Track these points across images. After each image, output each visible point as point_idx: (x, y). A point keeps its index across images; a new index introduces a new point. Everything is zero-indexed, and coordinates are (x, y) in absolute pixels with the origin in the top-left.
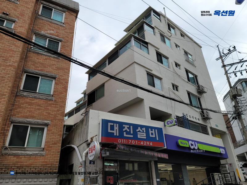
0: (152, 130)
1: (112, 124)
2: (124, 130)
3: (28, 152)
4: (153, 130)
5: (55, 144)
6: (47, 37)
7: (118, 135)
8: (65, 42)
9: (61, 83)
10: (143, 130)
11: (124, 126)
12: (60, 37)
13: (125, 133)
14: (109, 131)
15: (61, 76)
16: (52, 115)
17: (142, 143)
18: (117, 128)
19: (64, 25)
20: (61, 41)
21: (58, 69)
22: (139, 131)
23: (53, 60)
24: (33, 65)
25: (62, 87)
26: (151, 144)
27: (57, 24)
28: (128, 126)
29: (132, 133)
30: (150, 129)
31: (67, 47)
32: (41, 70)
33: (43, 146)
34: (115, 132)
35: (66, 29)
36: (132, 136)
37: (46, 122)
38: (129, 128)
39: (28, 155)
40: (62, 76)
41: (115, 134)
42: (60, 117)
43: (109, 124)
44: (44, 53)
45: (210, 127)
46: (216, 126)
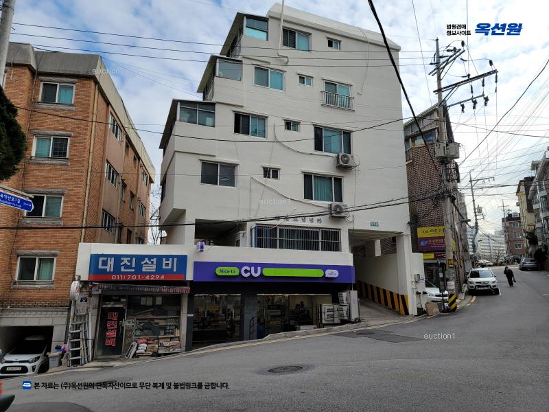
0: (167, 260)
1: (105, 259)
2: (122, 264)
3: (37, 286)
4: (171, 259)
5: (66, 276)
6: (50, 136)
7: (112, 270)
8: (75, 137)
9: (72, 200)
10: (152, 262)
11: (122, 259)
12: (68, 131)
13: (123, 267)
14: (100, 267)
15: (70, 190)
16: (61, 243)
17: (148, 277)
18: (112, 263)
19: (74, 108)
20: (69, 136)
21: (67, 180)
22: (146, 263)
23: (59, 170)
24: (35, 182)
25: (72, 204)
26: (163, 277)
27: (63, 110)
28: (129, 259)
29: (133, 266)
30: (164, 259)
31: (79, 143)
32: (45, 187)
33: (53, 279)
34: (107, 268)
35: (76, 113)
36: (133, 270)
37: (53, 252)
38: (130, 261)
39: (37, 289)
40: (72, 190)
41: (108, 270)
42: (71, 245)
43: (101, 259)
44: (47, 162)
45: (349, 230)
46: (373, 224)
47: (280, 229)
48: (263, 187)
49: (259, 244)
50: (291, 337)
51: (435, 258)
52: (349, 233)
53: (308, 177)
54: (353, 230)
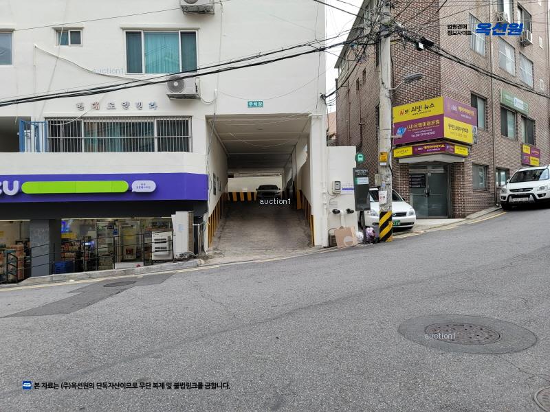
45: (208, 118)
46: (252, 104)
47: (85, 123)
48: (54, 60)
49: (54, 147)
50: (59, 281)
51: (415, 154)
52: (207, 122)
53: (133, 36)
54: (215, 117)
